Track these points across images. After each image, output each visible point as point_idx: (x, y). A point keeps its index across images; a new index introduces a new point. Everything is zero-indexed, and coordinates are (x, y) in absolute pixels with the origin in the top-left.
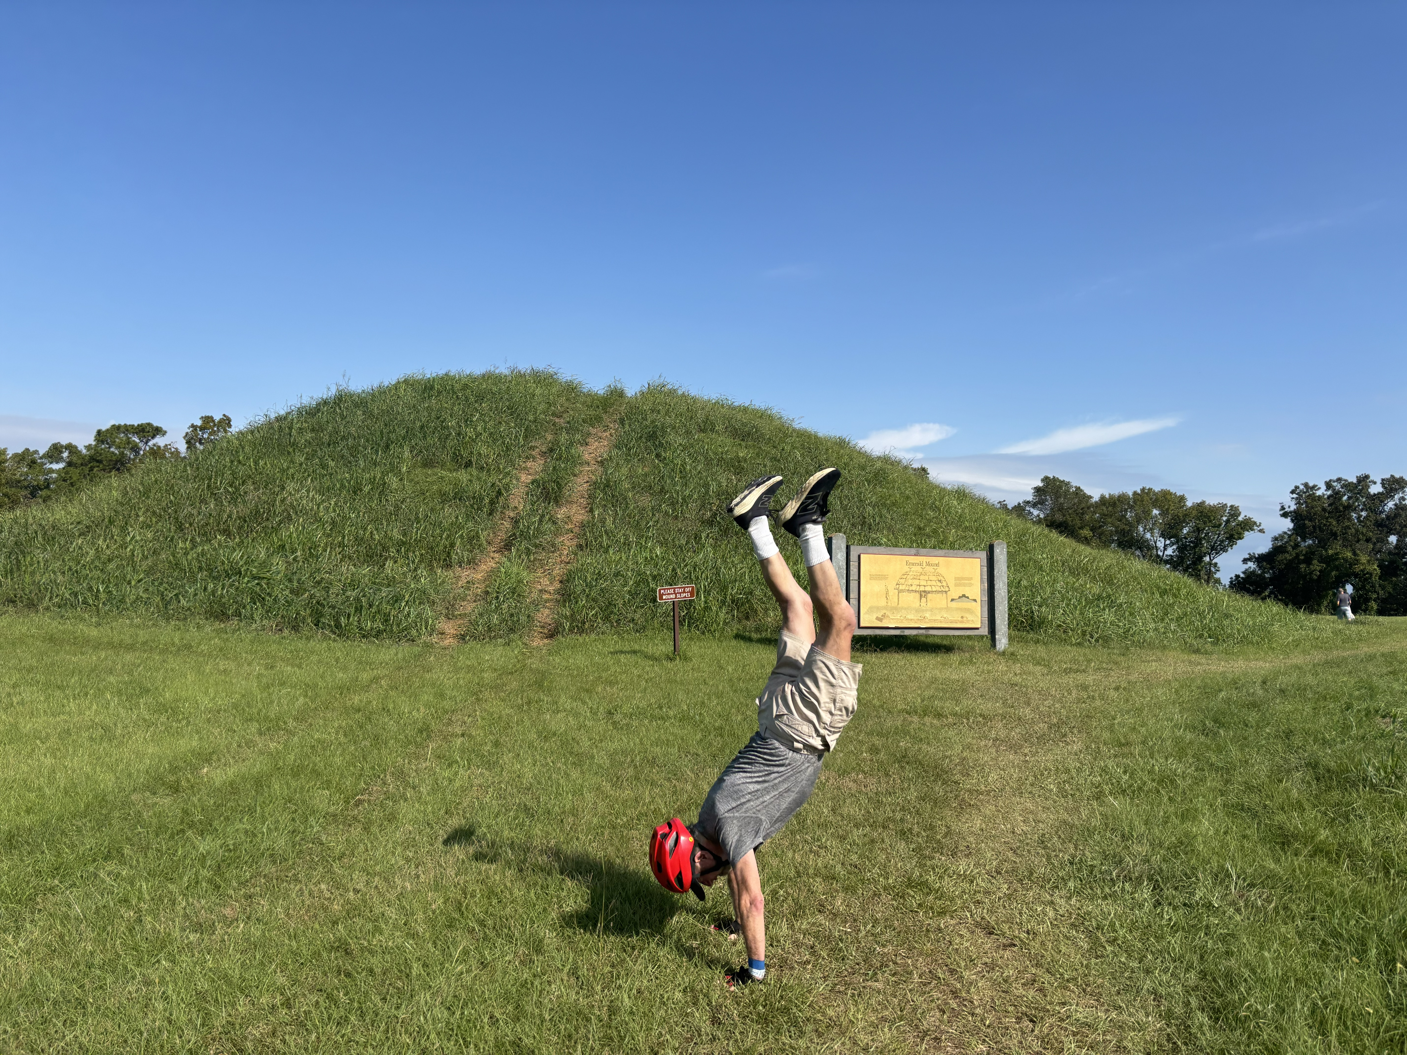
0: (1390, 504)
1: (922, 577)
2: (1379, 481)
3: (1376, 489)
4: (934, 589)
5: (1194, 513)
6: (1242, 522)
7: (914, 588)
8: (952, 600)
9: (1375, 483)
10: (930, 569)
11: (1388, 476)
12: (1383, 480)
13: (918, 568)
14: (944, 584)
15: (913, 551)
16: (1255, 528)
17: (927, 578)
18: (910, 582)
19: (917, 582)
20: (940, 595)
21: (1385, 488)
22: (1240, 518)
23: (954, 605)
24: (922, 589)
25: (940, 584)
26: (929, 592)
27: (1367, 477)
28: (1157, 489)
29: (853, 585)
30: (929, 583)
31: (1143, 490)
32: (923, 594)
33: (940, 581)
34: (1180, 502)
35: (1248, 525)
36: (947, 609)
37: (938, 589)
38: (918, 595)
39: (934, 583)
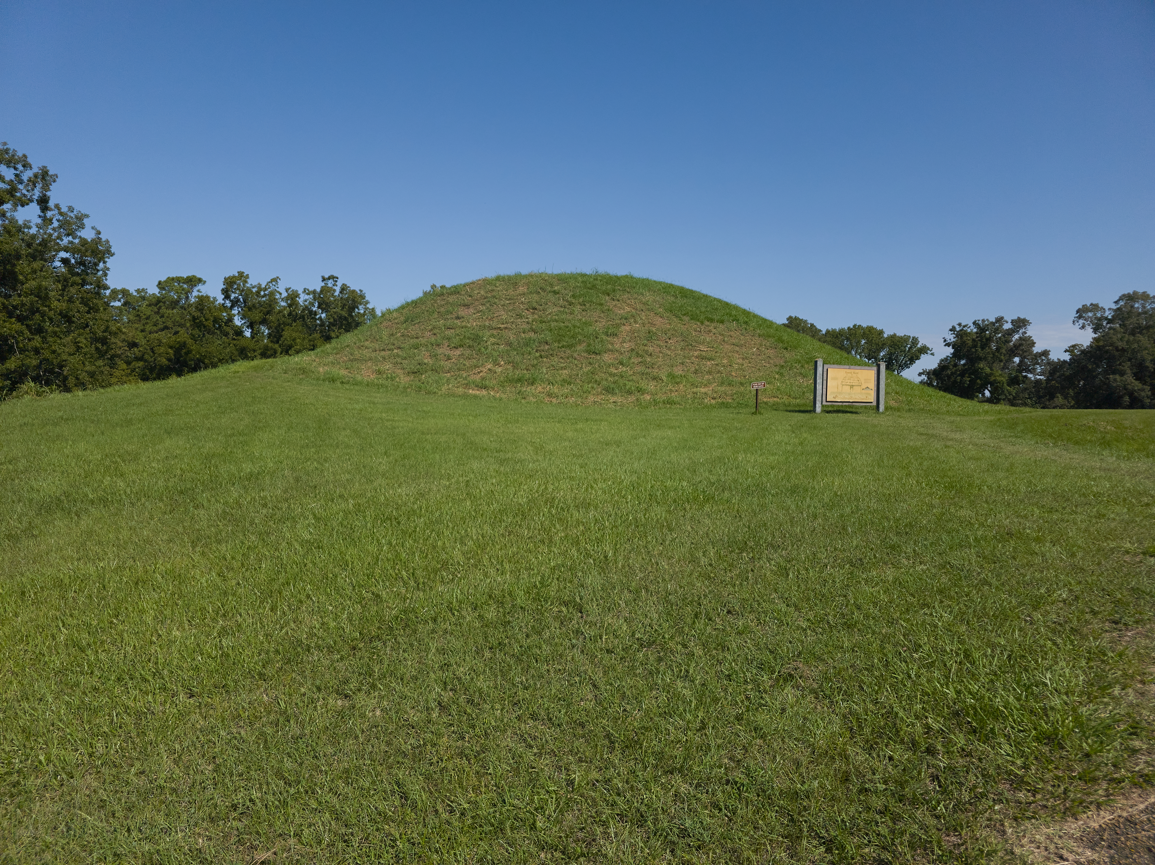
0: (1017, 337)
1: (851, 379)
2: (1010, 321)
3: (1007, 326)
4: (856, 384)
5: (889, 342)
6: (920, 348)
7: (848, 384)
8: (863, 389)
9: (1007, 322)
10: (854, 375)
11: (1016, 318)
12: (1012, 320)
13: (850, 375)
14: (860, 382)
15: (848, 367)
16: (929, 352)
17: (853, 379)
18: (847, 381)
19: (849, 381)
20: (858, 387)
21: (1014, 325)
22: (919, 346)
23: (863, 391)
24: (851, 384)
25: (858, 382)
26: (854, 386)
27: (1002, 318)
28: (864, 325)
29: (825, 382)
30: (854, 381)
31: (855, 326)
32: (852, 386)
33: (858, 380)
34: (880, 334)
35: (924, 350)
36: (861, 393)
37: (858, 384)
38: (849, 387)
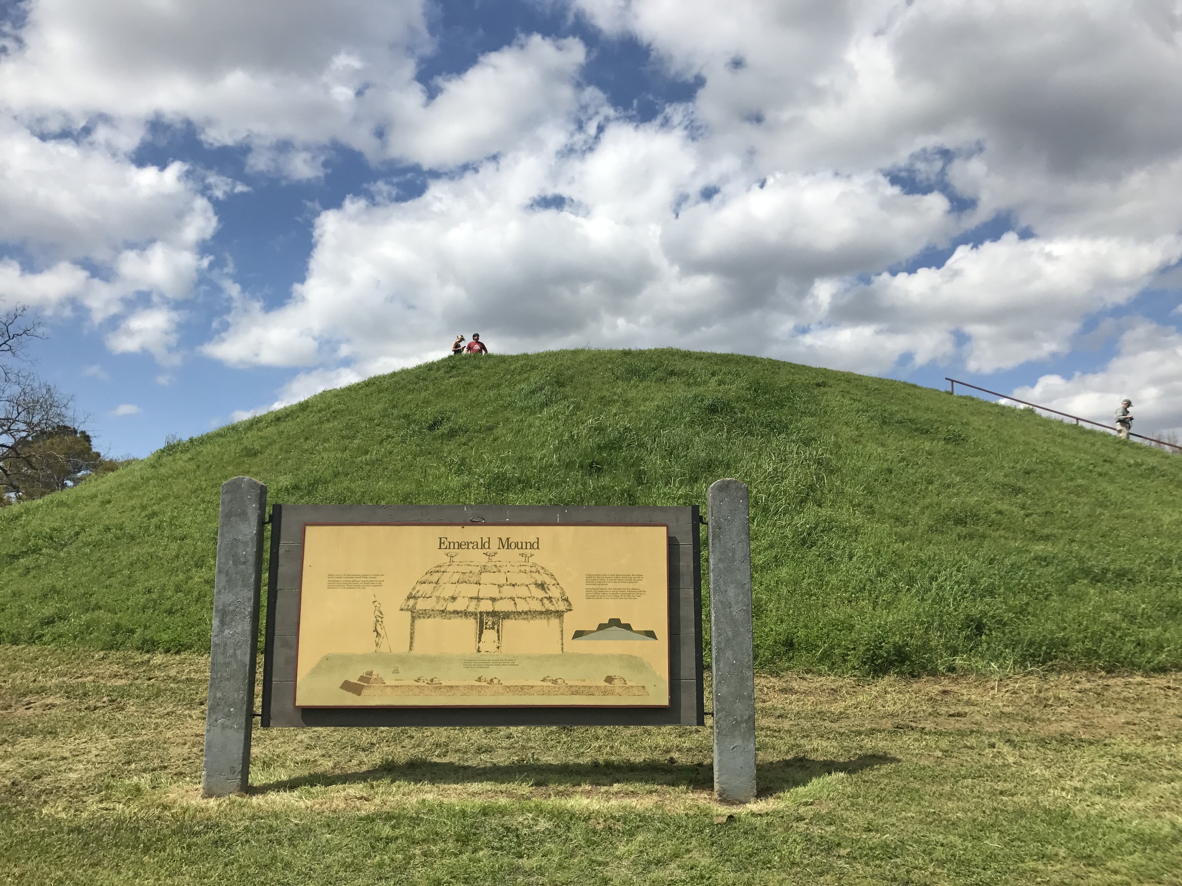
1: (485, 578)
4: (522, 606)
7: (460, 605)
8: (579, 634)
10: (511, 556)
13: (477, 556)
14: (555, 592)
17: (500, 578)
18: (448, 591)
19: (472, 590)
20: (540, 623)
23: (583, 645)
24: (486, 606)
25: (540, 594)
26: (507, 615)
30: (508, 591)
32: (489, 621)
33: (542, 586)
36: (564, 658)
37: (536, 606)
38: (471, 624)
39: (522, 591)
